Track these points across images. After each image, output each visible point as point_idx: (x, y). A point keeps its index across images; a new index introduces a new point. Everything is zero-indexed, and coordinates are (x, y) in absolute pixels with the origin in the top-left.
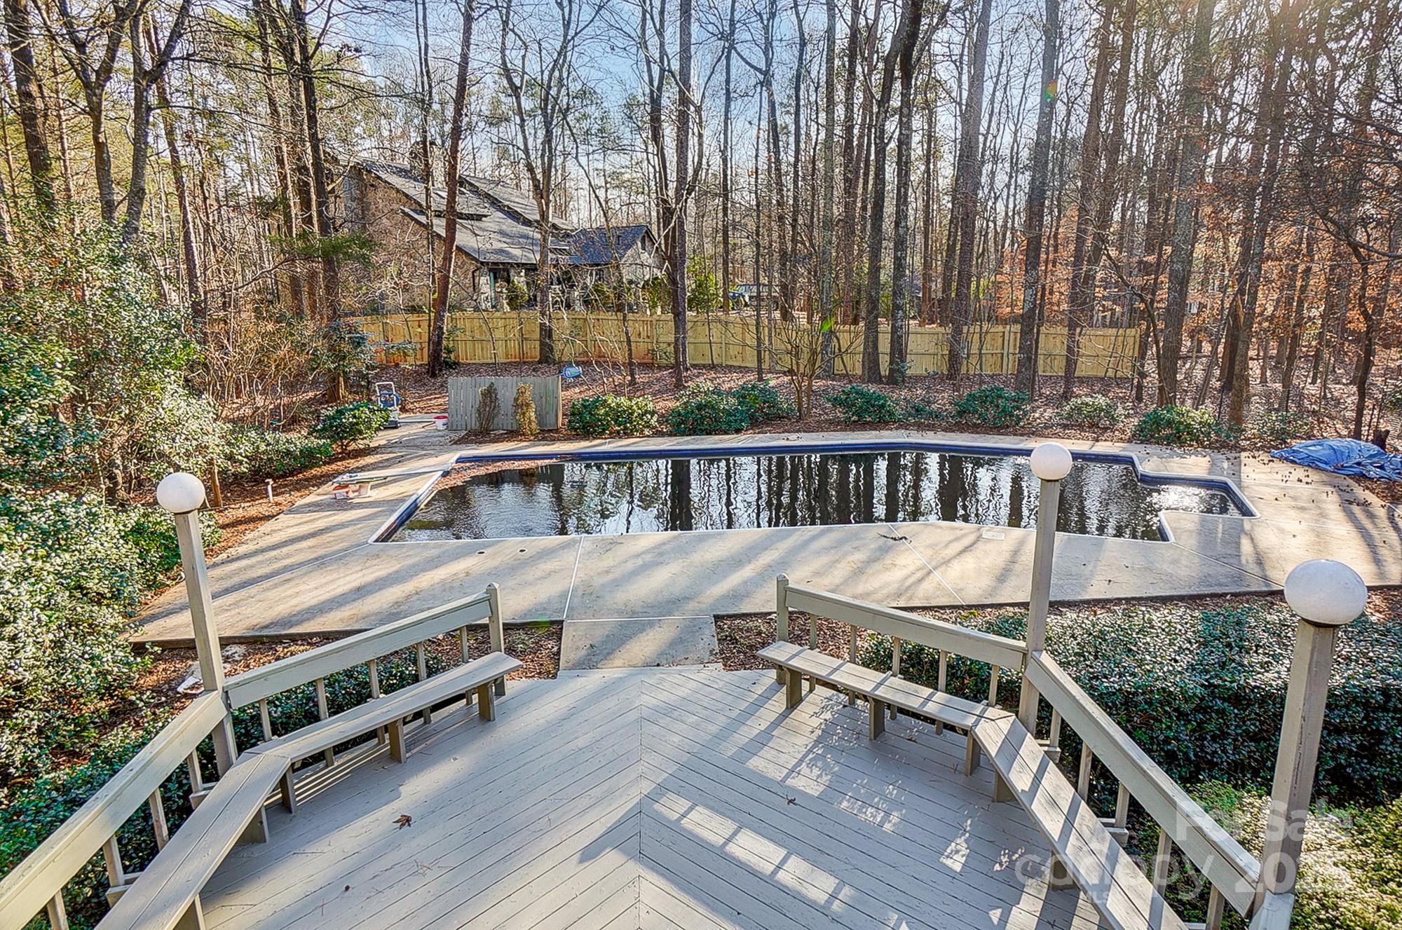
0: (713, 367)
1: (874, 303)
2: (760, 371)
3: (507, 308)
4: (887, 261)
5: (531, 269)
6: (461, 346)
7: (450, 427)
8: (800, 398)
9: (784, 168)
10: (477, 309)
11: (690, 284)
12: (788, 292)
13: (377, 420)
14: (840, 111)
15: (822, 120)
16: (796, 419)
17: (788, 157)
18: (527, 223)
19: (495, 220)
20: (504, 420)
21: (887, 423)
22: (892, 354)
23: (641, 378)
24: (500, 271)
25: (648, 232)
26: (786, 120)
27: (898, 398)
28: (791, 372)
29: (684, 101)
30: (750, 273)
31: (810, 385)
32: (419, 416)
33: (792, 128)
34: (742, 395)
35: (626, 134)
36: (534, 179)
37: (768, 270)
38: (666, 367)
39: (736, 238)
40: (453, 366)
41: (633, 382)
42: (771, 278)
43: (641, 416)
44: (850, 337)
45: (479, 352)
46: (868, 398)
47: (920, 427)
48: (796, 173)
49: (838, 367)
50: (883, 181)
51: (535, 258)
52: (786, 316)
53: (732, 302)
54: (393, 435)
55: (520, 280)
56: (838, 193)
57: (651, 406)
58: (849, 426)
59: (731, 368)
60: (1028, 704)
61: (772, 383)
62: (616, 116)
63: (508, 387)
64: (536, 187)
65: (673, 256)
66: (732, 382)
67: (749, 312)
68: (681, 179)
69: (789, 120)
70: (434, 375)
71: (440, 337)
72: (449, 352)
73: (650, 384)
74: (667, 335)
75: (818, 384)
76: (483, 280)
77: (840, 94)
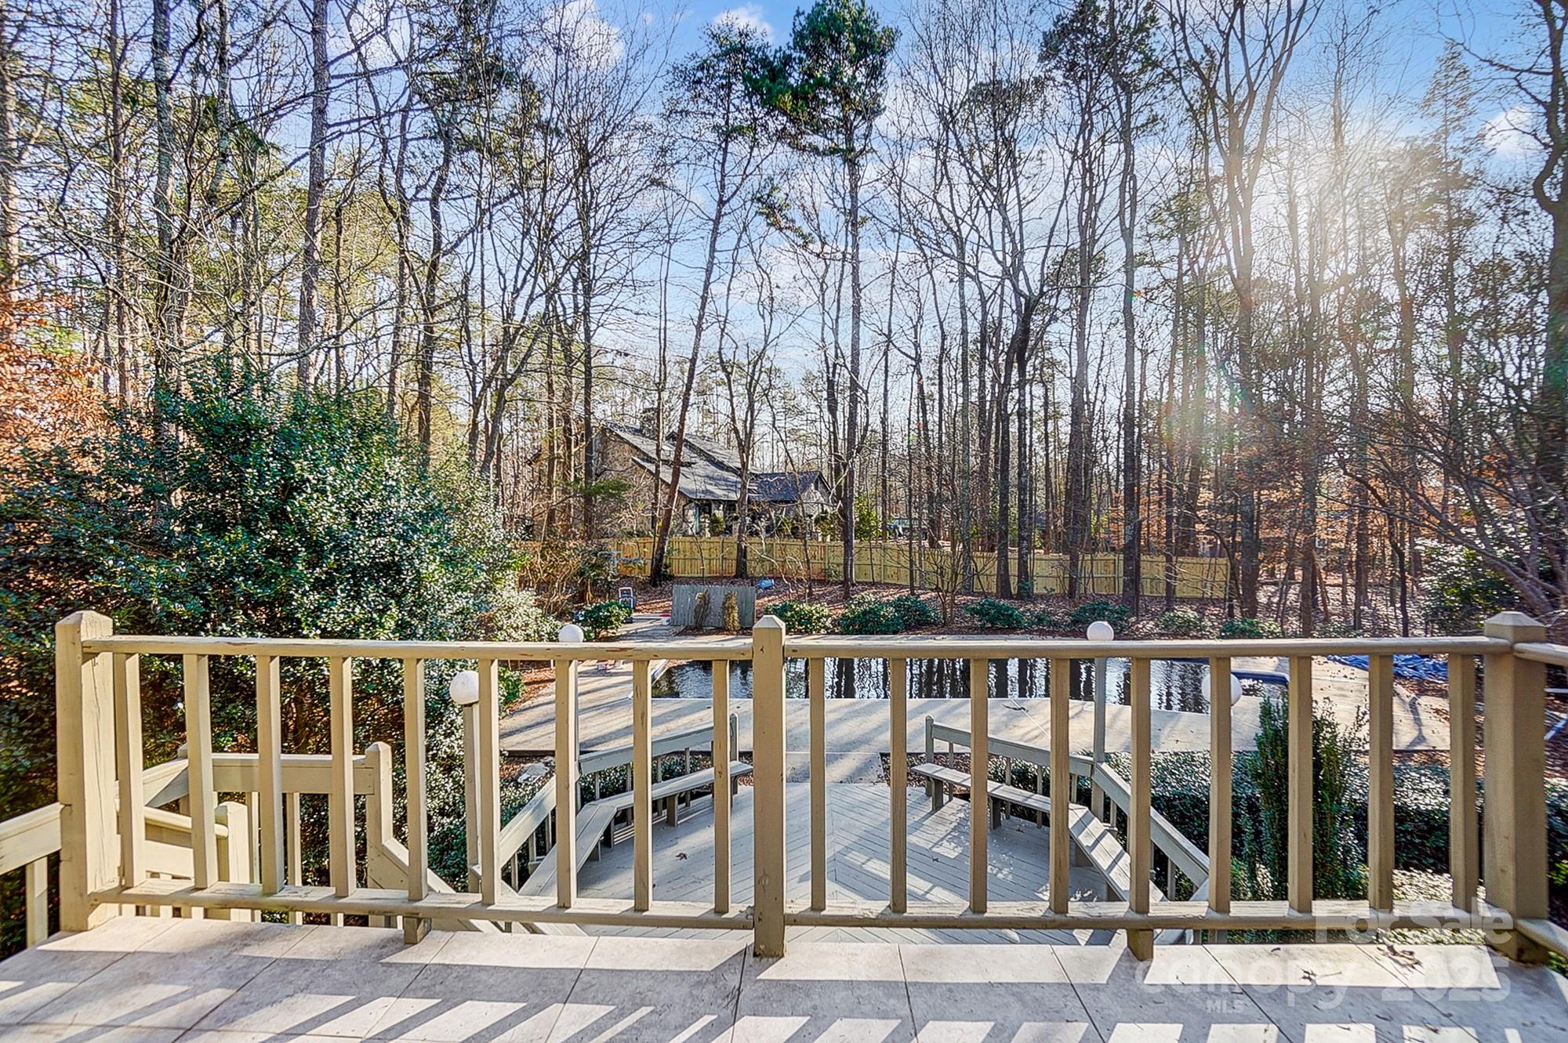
0: (873, 584)
1: (1004, 535)
2: (912, 588)
3: (708, 535)
4: (1013, 500)
5: (730, 505)
6: (675, 564)
7: (672, 624)
8: (944, 609)
9: (930, 426)
10: (684, 535)
11: (855, 518)
12: (934, 524)
13: (623, 614)
14: (975, 383)
15: (960, 390)
16: (944, 627)
17: (933, 418)
18: (728, 469)
19: (702, 467)
20: (713, 620)
21: (1015, 629)
22: (1019, 577)
23: (817, 591)
24: (704, 507)
25: (821, 476)
26: (930, 389)
27: (1026, 611)
28: (937, 589)
29: (854, 386)
30: (903, 509)
31: (953, 600)
32: (646, 615)
33: (937, 396)
34: (898, 605)
35: (804, 402)
36: (738, 437)
37: (919, 507)
38: (836, 583)
39: (894, 482)
40: (671, 577)
41: (810, 594)
42: (921, 514)
43: (818, 619)
44: (985, 563)
45: (688, 568)
46: (999, 609)
47: (1043, 633)
48: (940, 429)
49: (977, 587)
50: (1008, 442)
51: (734, 497)
52: (933, 544)
53: (888, 531)
54: (631, 627)
55: (719, 513)
56: (974, 447)
57: (826, 612)
58: (983, 631)
59: (888, 586)
60: (1097, 801)
61: (922, 598)
62: (797, 387)
63: (718, 592)
64: (740, 444)
65: (844, 497)
66: (891, 595)
67: (903, 541)
68: (850, 441)
69: (935, 389)
70: (655, 585)
71: (661, 556)
72: (667, 567)
73: (824, 595)
74: (837, 556)
75: (959, 599)
76: (691, 512)
77: (974, 369)
